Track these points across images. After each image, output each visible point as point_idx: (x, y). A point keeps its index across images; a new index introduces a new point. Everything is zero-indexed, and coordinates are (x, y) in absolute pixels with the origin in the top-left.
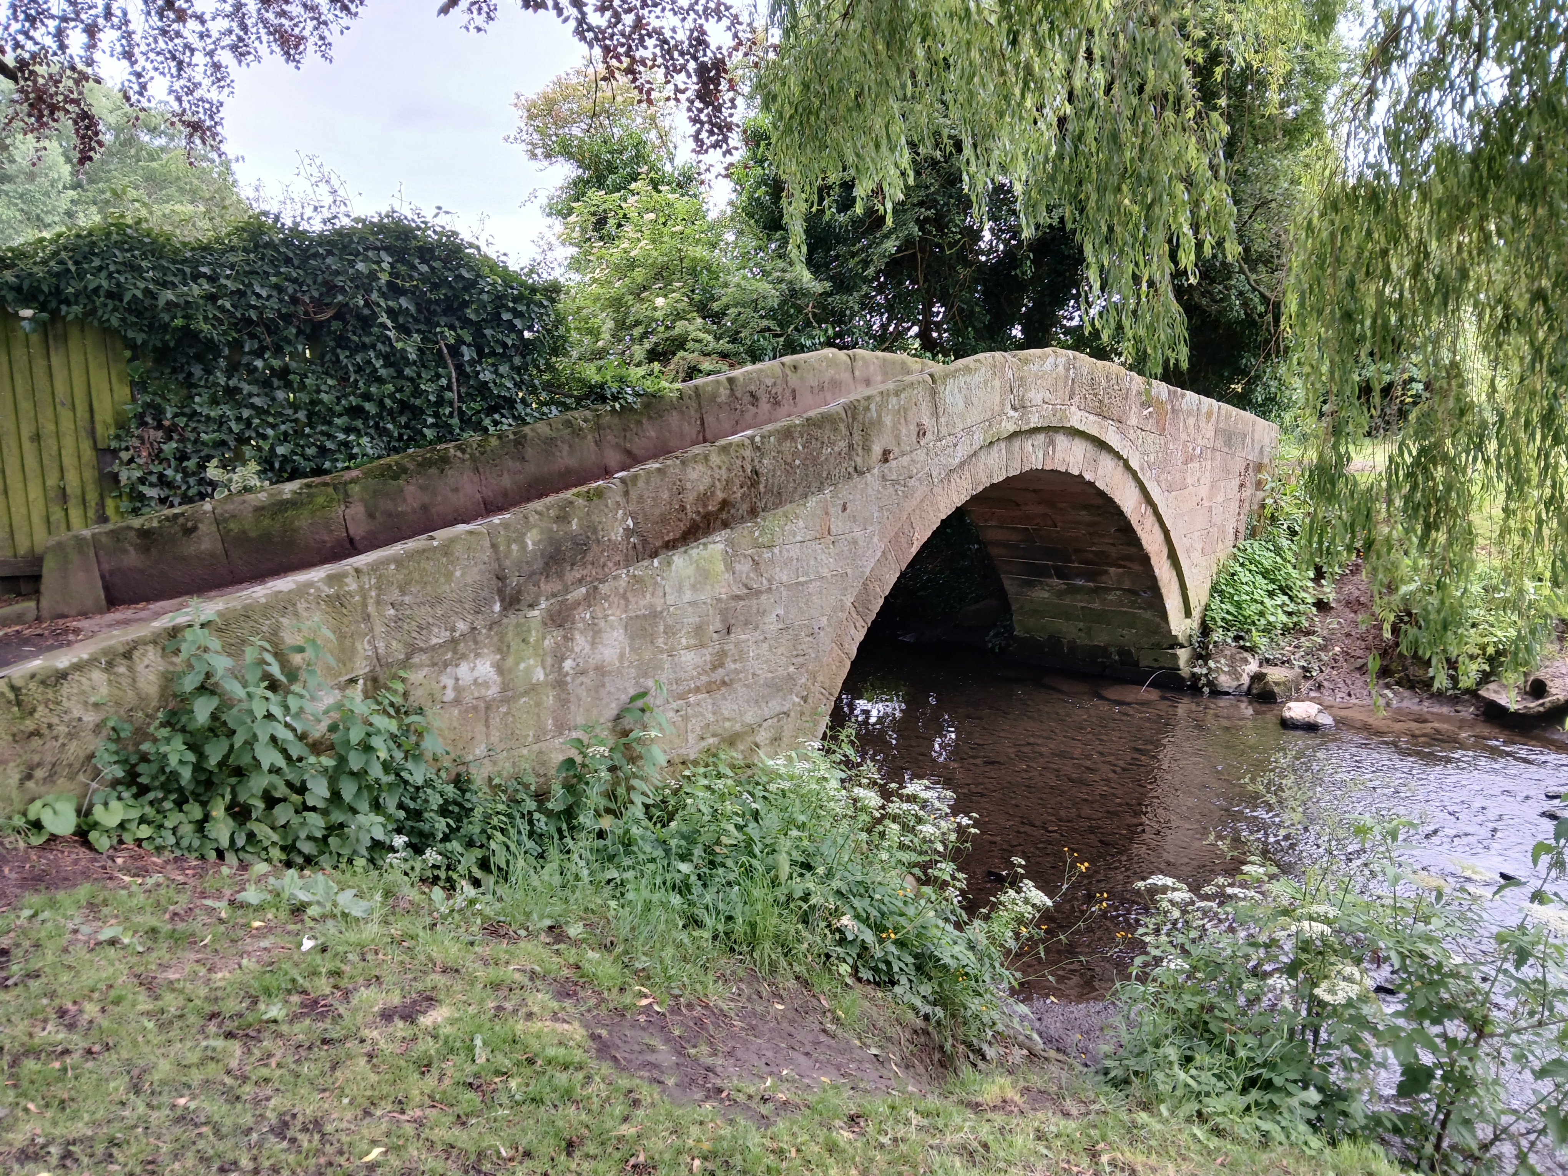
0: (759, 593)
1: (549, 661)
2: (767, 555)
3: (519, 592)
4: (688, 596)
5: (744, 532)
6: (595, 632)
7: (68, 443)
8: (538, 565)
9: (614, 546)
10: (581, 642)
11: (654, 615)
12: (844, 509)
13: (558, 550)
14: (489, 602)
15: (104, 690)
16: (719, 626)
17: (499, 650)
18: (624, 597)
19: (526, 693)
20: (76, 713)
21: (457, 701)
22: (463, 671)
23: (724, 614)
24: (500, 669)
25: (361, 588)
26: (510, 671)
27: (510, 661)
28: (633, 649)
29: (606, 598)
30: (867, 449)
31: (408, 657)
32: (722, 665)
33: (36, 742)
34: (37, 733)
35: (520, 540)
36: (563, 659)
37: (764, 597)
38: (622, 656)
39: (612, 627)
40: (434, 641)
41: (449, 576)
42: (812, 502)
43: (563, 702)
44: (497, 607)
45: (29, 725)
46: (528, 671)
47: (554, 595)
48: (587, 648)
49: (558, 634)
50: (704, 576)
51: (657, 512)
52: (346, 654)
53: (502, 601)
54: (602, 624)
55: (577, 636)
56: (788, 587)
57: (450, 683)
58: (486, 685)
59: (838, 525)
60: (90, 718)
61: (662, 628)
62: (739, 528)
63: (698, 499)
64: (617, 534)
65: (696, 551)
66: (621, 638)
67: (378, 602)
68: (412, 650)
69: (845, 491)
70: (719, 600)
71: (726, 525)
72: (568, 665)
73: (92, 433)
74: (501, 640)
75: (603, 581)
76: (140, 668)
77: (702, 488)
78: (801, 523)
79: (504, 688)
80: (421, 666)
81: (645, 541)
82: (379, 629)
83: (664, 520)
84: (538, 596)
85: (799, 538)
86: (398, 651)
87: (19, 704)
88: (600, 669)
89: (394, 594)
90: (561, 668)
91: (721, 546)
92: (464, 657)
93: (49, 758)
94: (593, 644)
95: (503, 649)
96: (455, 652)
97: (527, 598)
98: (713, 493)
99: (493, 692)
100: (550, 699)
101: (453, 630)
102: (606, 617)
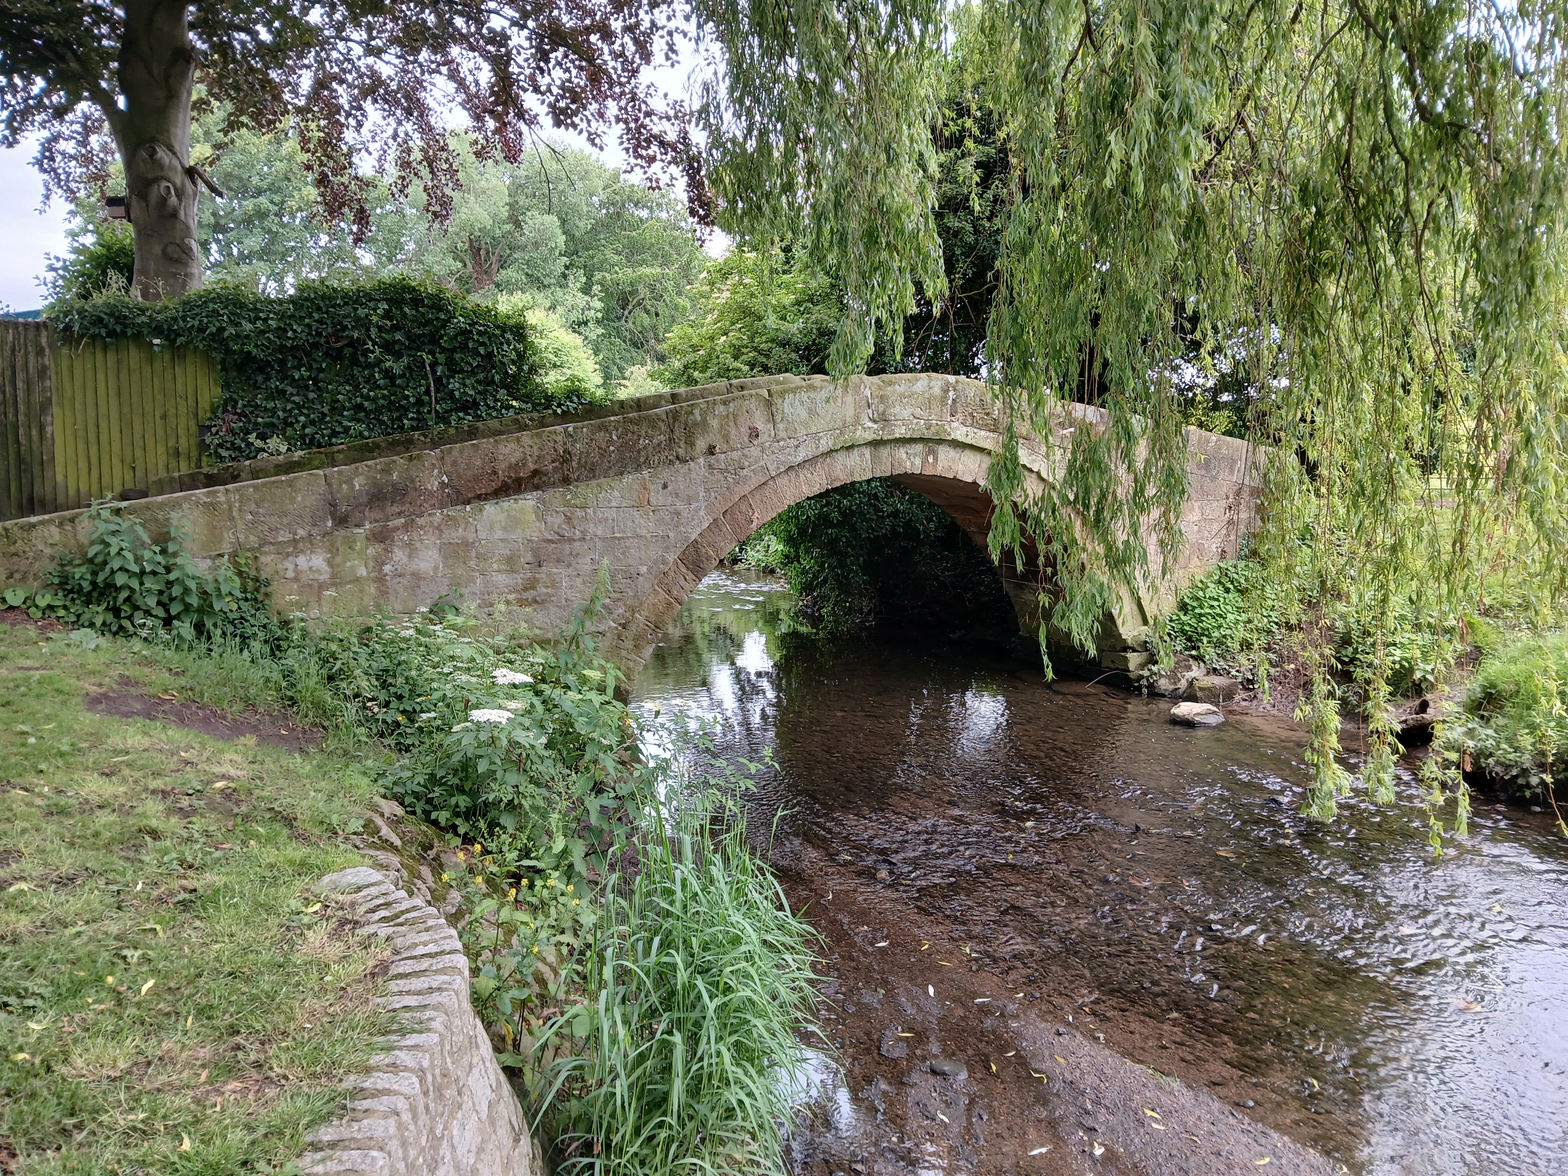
0: (571, 540)
1: (371, 564)
2: (579, 513)
3: (347, 516)
4: (499, 534)
5: (555, 496)
6: (411, 549)
7: (183, 420)
8: (364, 499)
9: (431, 493)
10: (399, 555)
11: (467, 545)
12: (665, 487)
13: (380, 491)
14: (324, 520)
15: (57, 537)
16: (529, 558)
17: (330, 551)
18: (438, 528)
19: (350, 582)
20: (40, 547)
21: (296, 579)
22: (302, 561)
23: (536, 552)
24: (330, 563)
25: (228, 501)
26: (338, 566)
27: (338, 559)
28: (445, 565)
29: (421, 527)
30: (691, 444)
31: (261, 546)
32: (533, 588)
33: (16, 559)
34: (16, 554)
35: (349, 481)
36: (383, 564)
37: (577, 544)
38: (436, 569)
39: (427, 548)
40: (281, 539)
41: (293, 500)
42: (628, 479)
43: (384, 593)
44: (330, 524)
45: (12, 549)
46: (353, 568)
47: (377, 521)
48: (405, 559)
49: (379, 547)
50: (514, 522)
51: (470, 474)
52: (215, 537)
53: (334, 520)
54: (418, 545)
55: (396, 550)
56: (604, 539)
57: (291, 567)
58: (319, 571)
59: (658, 497)
60: (48, 551)
61: (473, 554)
62: (551, 491)
63: (510, 467)
64: (433, 485)
65: (507, 504)
66: (436, 556)
67: (240, 510)
68: (264, 542)
69: (666, 474)
70: (530, 541)
71: (537, 488)
72: (387, 568)
73: (196, 416)
74: (332, 545)
75: (421, 516)
76: (79, 528)
77: (513, 460)
78: (616, 493)
79: (333, 576)
80: (270, 553)
81: (458, 492)
82: (241, 526)
83: (477, 479)
84: (364, 519)
85: (614, 504)
86: (253, 540)
87: (7, 537)
88: (417, 576)
89: (253, 507)
90: (381, 570)
91: (532, 503)
92: (302, 551)
93: (23, 569)
94: (410, 557)
95: (333, 551)
96: (295, 548)
97: (353, 520)
98: (524, 465)
99: (325, 577)
100: (372, 589)
101: (295, 534)
102: (421, 540)
